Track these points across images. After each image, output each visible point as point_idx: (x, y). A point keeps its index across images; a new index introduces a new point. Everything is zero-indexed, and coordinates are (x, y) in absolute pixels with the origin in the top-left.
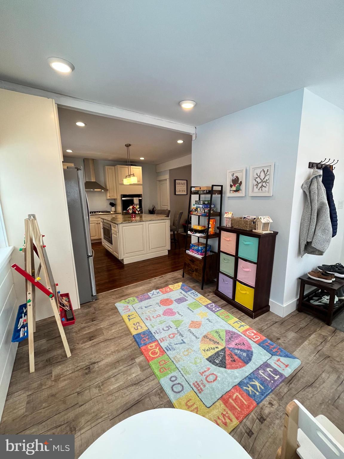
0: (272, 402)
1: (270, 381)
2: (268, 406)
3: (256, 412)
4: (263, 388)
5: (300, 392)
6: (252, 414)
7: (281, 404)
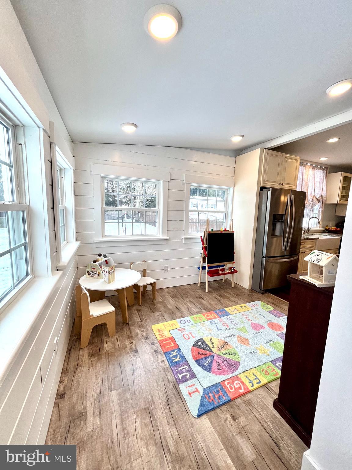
0: (164, 363)
1: (178, 369)
2: (162, 359)
3: (161, 351)
4: (173, 361)
5: (165, 388)
6: (161, 349)
7: (161, 367)
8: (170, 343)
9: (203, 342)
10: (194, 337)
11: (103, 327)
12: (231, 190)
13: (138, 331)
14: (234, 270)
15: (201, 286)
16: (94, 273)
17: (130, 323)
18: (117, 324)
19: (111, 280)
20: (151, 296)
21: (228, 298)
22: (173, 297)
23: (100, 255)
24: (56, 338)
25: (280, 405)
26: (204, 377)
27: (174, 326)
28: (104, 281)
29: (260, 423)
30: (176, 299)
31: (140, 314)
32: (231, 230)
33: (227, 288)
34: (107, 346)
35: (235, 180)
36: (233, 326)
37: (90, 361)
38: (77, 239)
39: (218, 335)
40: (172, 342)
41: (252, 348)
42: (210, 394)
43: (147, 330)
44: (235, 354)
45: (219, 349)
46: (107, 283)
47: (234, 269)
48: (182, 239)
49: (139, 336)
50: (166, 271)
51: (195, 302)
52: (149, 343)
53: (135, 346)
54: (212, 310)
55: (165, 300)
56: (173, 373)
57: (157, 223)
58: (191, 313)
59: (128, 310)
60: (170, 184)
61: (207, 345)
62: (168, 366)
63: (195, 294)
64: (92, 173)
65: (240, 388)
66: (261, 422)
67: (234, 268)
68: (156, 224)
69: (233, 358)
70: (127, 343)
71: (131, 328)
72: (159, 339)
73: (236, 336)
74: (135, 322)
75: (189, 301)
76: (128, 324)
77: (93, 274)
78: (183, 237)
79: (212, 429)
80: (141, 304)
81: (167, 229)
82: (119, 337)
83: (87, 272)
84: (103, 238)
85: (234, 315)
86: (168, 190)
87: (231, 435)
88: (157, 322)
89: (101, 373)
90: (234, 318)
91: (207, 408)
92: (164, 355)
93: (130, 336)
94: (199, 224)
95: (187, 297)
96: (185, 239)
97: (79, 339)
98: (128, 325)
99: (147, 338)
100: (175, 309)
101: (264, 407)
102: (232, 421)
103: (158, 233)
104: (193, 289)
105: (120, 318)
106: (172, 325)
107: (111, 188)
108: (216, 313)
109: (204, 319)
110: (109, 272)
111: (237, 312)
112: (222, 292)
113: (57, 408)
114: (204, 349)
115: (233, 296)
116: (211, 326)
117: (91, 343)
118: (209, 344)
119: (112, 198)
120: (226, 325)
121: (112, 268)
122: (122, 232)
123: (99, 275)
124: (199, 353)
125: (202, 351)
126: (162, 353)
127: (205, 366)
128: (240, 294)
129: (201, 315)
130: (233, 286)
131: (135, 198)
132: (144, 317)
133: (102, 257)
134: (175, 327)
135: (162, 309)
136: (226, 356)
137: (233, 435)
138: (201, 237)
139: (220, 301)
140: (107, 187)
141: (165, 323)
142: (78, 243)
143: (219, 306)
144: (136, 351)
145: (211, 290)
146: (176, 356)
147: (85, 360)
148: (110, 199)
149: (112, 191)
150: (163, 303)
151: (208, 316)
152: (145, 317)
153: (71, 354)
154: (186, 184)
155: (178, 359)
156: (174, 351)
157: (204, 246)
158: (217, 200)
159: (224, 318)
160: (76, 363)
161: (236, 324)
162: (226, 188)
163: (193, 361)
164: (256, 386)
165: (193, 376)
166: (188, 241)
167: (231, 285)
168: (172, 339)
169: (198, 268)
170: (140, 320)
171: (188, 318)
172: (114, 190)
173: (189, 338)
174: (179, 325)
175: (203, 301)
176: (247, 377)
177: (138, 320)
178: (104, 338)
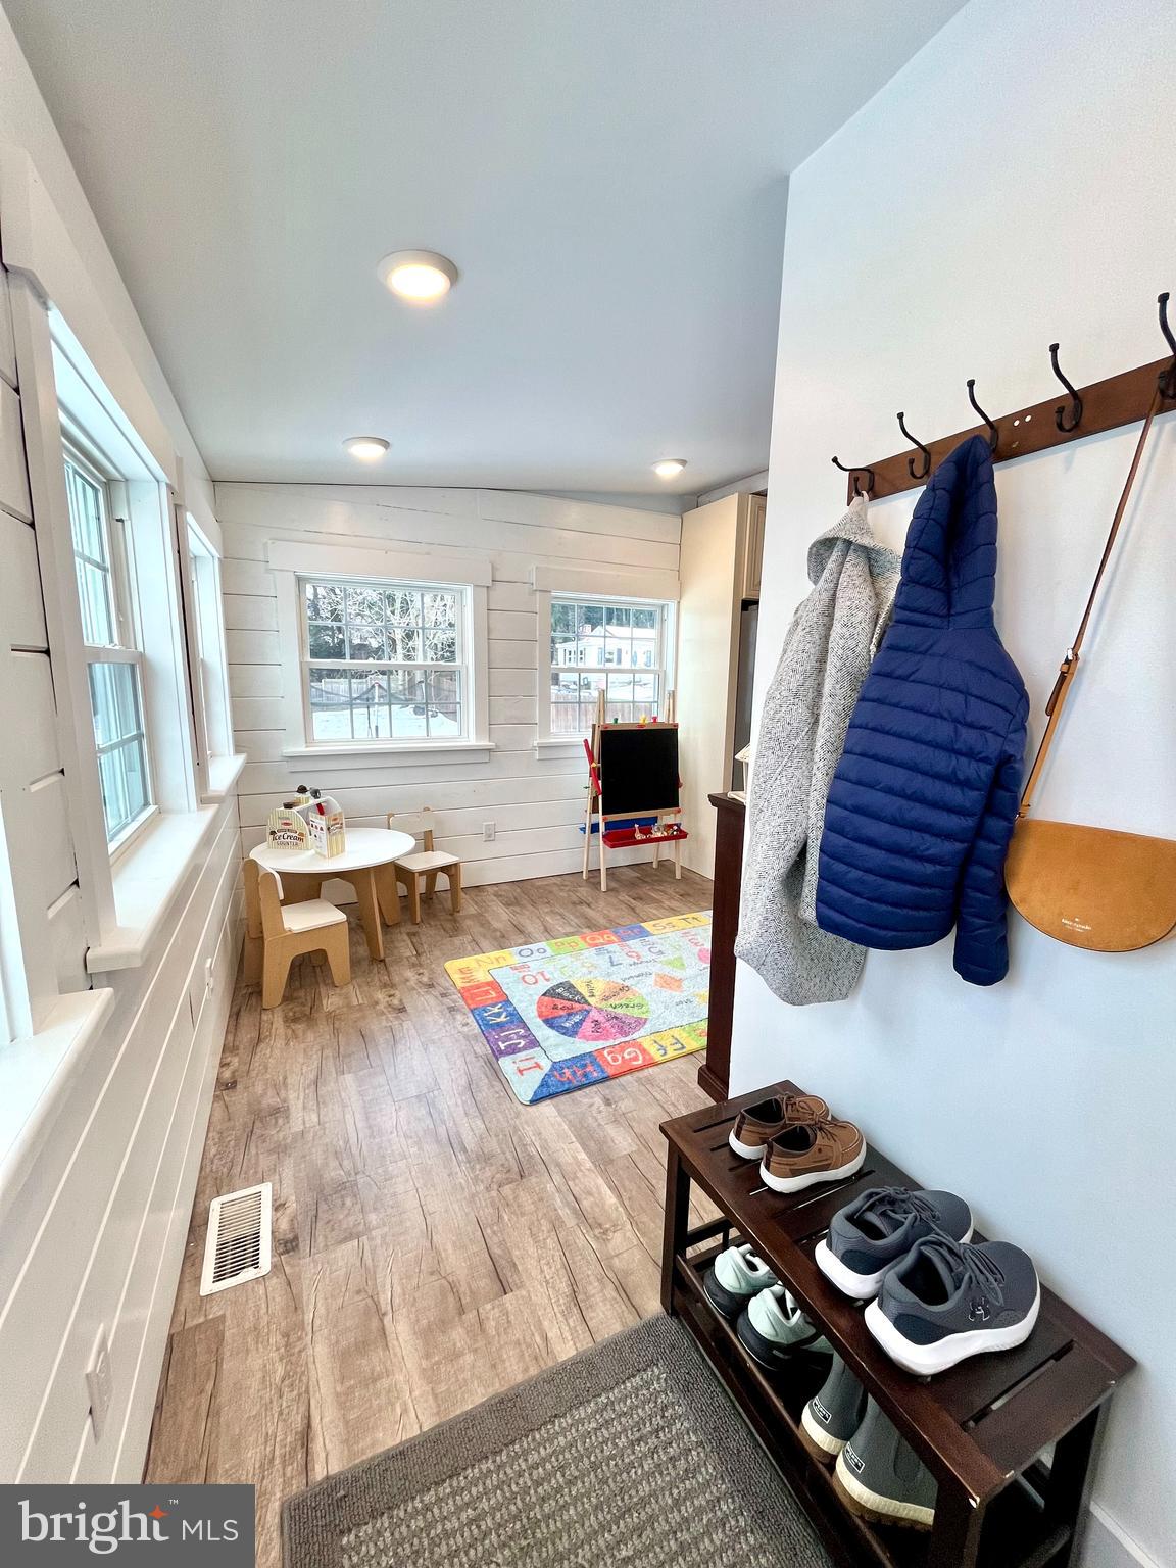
1: (499, 1035)
3: (463, 1007)
4: (491, 1023)
8: (487, 993)
9: (570, 987)
10: (548, 980)
11: (318, 970)
12: (672, 606)
13: (410, 974)
14: (679, 830)
15: (589, 878)
16: (289, 834)
17: (387, 959)
18: (355, 962)
19: (336, 850)
20: (449, 905)
21: (659, 902)
22: (508, 905)
23: (302, 790)
24: (210, 960)
25: (711, 1078)
26: (557, 1046)
27: (501, 960)
28: (317, 853)
29: (663, 1108)
30: (517, 909)
31: (415, 941)
32: (671, 722)
33: (661, 882)
34: (331, 1002)
35: (680, 580)
36: (650, 957)
37: (290, 1032)
38: (238, 749)
39: (609, 975)
40: (494, 989)
41: (685, 994)
42: (565, 1070)
43: (432, 971)
44: (640, 1006)
45: (606, 999)
46: (324, 857)
47: (679, 827)
48: (533, 749)
49: (412, 983)
50: (490, 836)
51: (566, 914)
52: (437, 994)
53: (401, 1001)
54: (607, 928)
55: (486, 911)
56: (488, 1041)
57: (460, 703)
58: (549, 933)
59: (385, 933)
60: (491, 593)
61: (578, 993)
62: (477, 1030)
63: (569, 896)
64: (271, 566)
65: (636, 1058)
66: (665, 1106)
67: (678, 825)
68: (458, 706)
69: (636, 1012)
70: (380, 996)
71: (391, 969)
72: (460, 984)
73: (654, 975)
74: (401, 958)
75: (552, 911)
76: (382, 961)
77: (285, 837)
78: (535, 745)
79: (559, 1119)
80: (418, 920)
81: (488, 721)
82: (360, 986)
83: (268, 834)
84: (307, 747)
85: (663, 936)
86: (487, 612)
87: (595, 1125)
88: (459, 954)
89: (317, 1047)
90: (660, 941)
91: (553, 1090)
92: (470, 1015)
93: (389, 982)
94: (583, 705)
95: (548, 903)
96: (542, 748)
97: (260, 993)
98: (382, 964)
99: (431, 986)
100: (511, 928)
101: (680, 1083)
102: (603, 1107)
103: (465, 734)
104: (566, 886)
105: (363, 951)
106: (497, 959)
107: (326, 601)
108: (616, 933)
109: (582, 944)
110: (328, 829)
111: (672, 929)
112: (646, 890)
113: (221, 1103)
114: (569, 1000)
115: (671, 898)
116: (596, 957)
117: (287, 999)
118: (584, 992)
119: (333, 637)
120: (634, 954)
121: (335, 819)
122: (362, 732)
123: (301, 840)
124: (555, 1007)
125: (560, 1003)
126: (466, 1010)
127: (564, 1028)
128: (691, 892)
129: (576, 938)
130: (678, 876)
131: (409, 636)
132: (425, 946)
133: (308, 794)
134: (503, 963)
135: (476, 929)
136: (619, 1011)
137: (599, 1125)
138: (586, 741)
139: (633, 909)
140: (312, 598)
141: (480, 957)
142: (241, 759)
143: (627, 919)
144: (402, 1009)
145: (613, 885)
146: (499, 1015)
147: (276, 1029)
148: (327, 638)
149: (332, 612)
150: (479, 918)
151: (593, 939)
152: (429, 946)
153: (241, 1021)
154: (538, 594)
155: (503, 1018)
156: (494, 1006)
157: (594, 765)
158: (632, 639)
159: (635, 944)
160: (255, 1035)
161: (661, 953)
162: (661, 602)
163: (539, 1021)
164: (671, 1053)
165: (534, 1043)
166: (552, 753)
167: (673, 872)
168: (494, 985)
169: (581, 829)
170: (415, 953)
171: (543, 945)
172: (339, 608)
173: (536, 982)
174: (516, 960)
175: (588, 909)
176: (656, 1042)
177: (409, 954)
178: (323, 990)
